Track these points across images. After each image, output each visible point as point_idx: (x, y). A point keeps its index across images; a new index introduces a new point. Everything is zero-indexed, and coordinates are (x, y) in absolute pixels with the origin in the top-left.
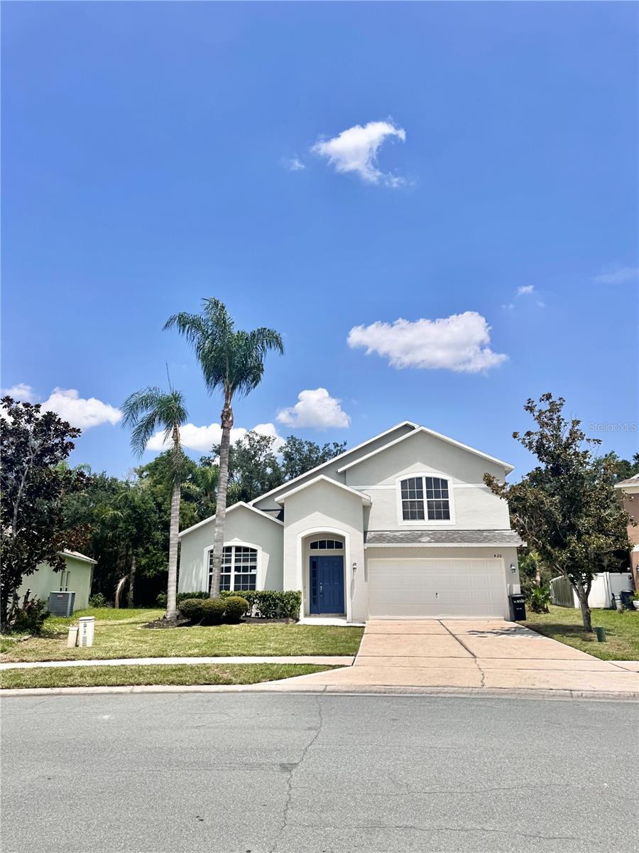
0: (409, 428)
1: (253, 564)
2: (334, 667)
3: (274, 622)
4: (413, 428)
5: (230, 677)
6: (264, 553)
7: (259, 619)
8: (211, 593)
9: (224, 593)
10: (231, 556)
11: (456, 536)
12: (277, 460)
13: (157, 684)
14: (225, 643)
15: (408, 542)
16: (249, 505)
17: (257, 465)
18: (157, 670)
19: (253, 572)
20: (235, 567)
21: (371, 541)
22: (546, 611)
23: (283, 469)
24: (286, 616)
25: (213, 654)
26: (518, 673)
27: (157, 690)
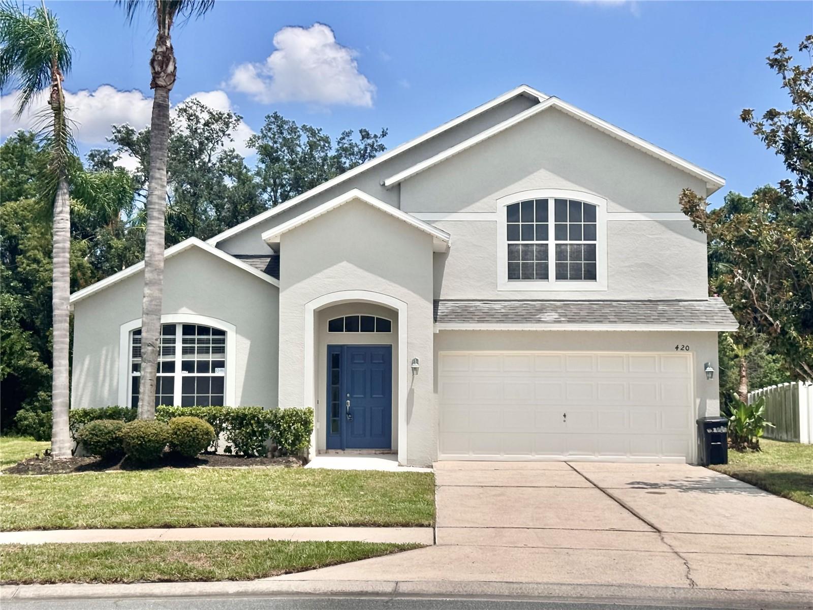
0: (528, 100)
1: (217, 357)
2: (402, 548)
3: (262, 463)
4: (536, 101)
5: (208, 567)
6: (239, 337)
7: (231, 458)
8: (139, 410)
9: (163, 410)
10: (174, 341)
11: (607, 310)
12: (245, 163)
13: (64, 581)
14: (180, 503)
15: (516, 321)
16: (209, 245)
17: (205, 169)
18: (60, 555)
19: (219, 373)
20: (183, 362)
21: (446, 318)
22: (756, 447)
23: (257, 180)
24: (283, 453)
25: (162, 522)
26: (751, 563)
27: (68, 593)
